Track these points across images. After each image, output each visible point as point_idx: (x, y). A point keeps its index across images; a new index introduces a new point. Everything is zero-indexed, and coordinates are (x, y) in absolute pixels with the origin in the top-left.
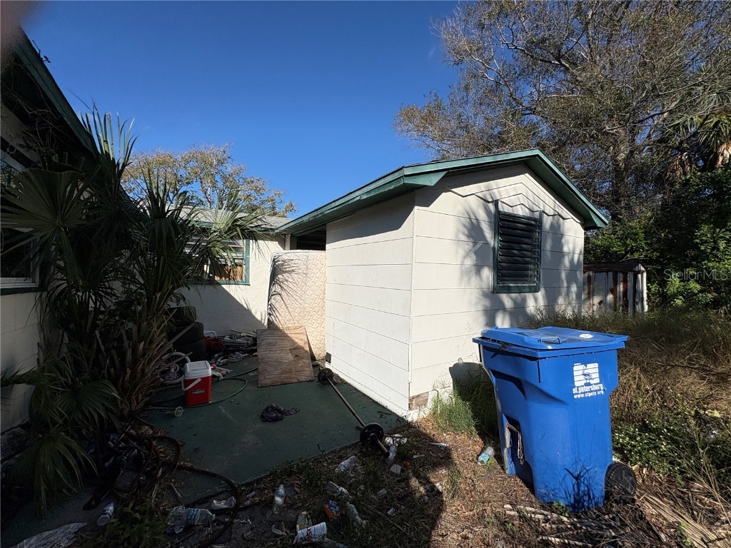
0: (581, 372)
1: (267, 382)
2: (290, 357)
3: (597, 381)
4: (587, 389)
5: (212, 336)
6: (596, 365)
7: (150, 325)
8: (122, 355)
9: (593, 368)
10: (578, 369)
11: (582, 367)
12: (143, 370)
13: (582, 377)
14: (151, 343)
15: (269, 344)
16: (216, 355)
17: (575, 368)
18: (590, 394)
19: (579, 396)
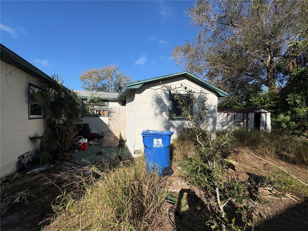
0: (156, 141)
1: (104, 146)
2: (113, 139)
3: (161, 143)
4: (158, 145)
5: (95, 133)
6: (161, 139)
7: (69, 128)
8: (63, 136)
9: (160, 140)
10: (155, 140)
11: (157, 139)
12: (68, 140)
13: (156, 142)
14: (70, 132)
15: (108, 135)
16: (95, 139)
17: (154, 140)
18: (158, 147)
19: (155, 147)
